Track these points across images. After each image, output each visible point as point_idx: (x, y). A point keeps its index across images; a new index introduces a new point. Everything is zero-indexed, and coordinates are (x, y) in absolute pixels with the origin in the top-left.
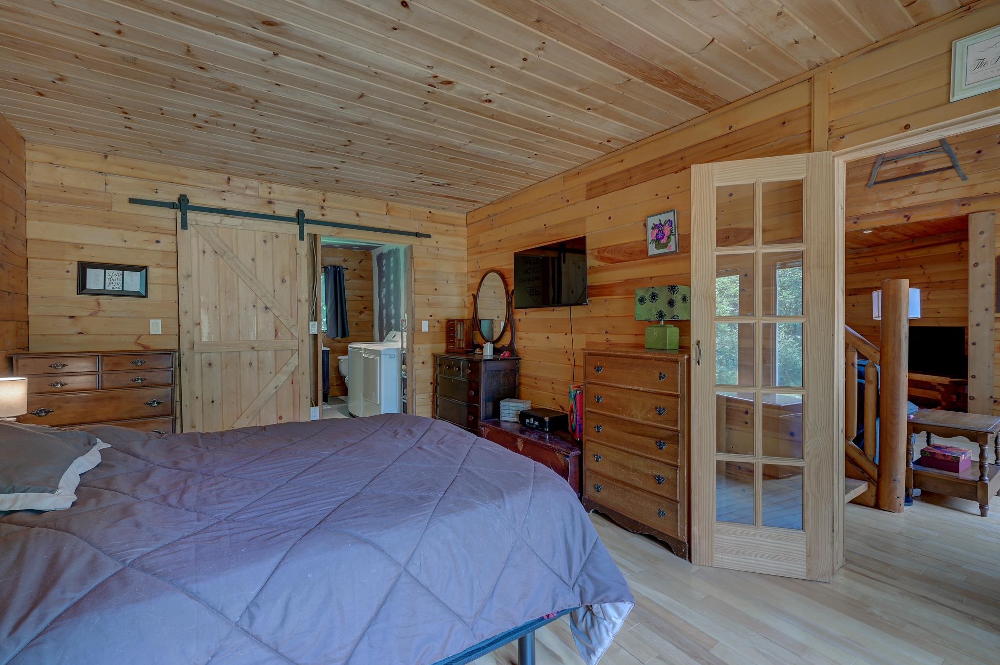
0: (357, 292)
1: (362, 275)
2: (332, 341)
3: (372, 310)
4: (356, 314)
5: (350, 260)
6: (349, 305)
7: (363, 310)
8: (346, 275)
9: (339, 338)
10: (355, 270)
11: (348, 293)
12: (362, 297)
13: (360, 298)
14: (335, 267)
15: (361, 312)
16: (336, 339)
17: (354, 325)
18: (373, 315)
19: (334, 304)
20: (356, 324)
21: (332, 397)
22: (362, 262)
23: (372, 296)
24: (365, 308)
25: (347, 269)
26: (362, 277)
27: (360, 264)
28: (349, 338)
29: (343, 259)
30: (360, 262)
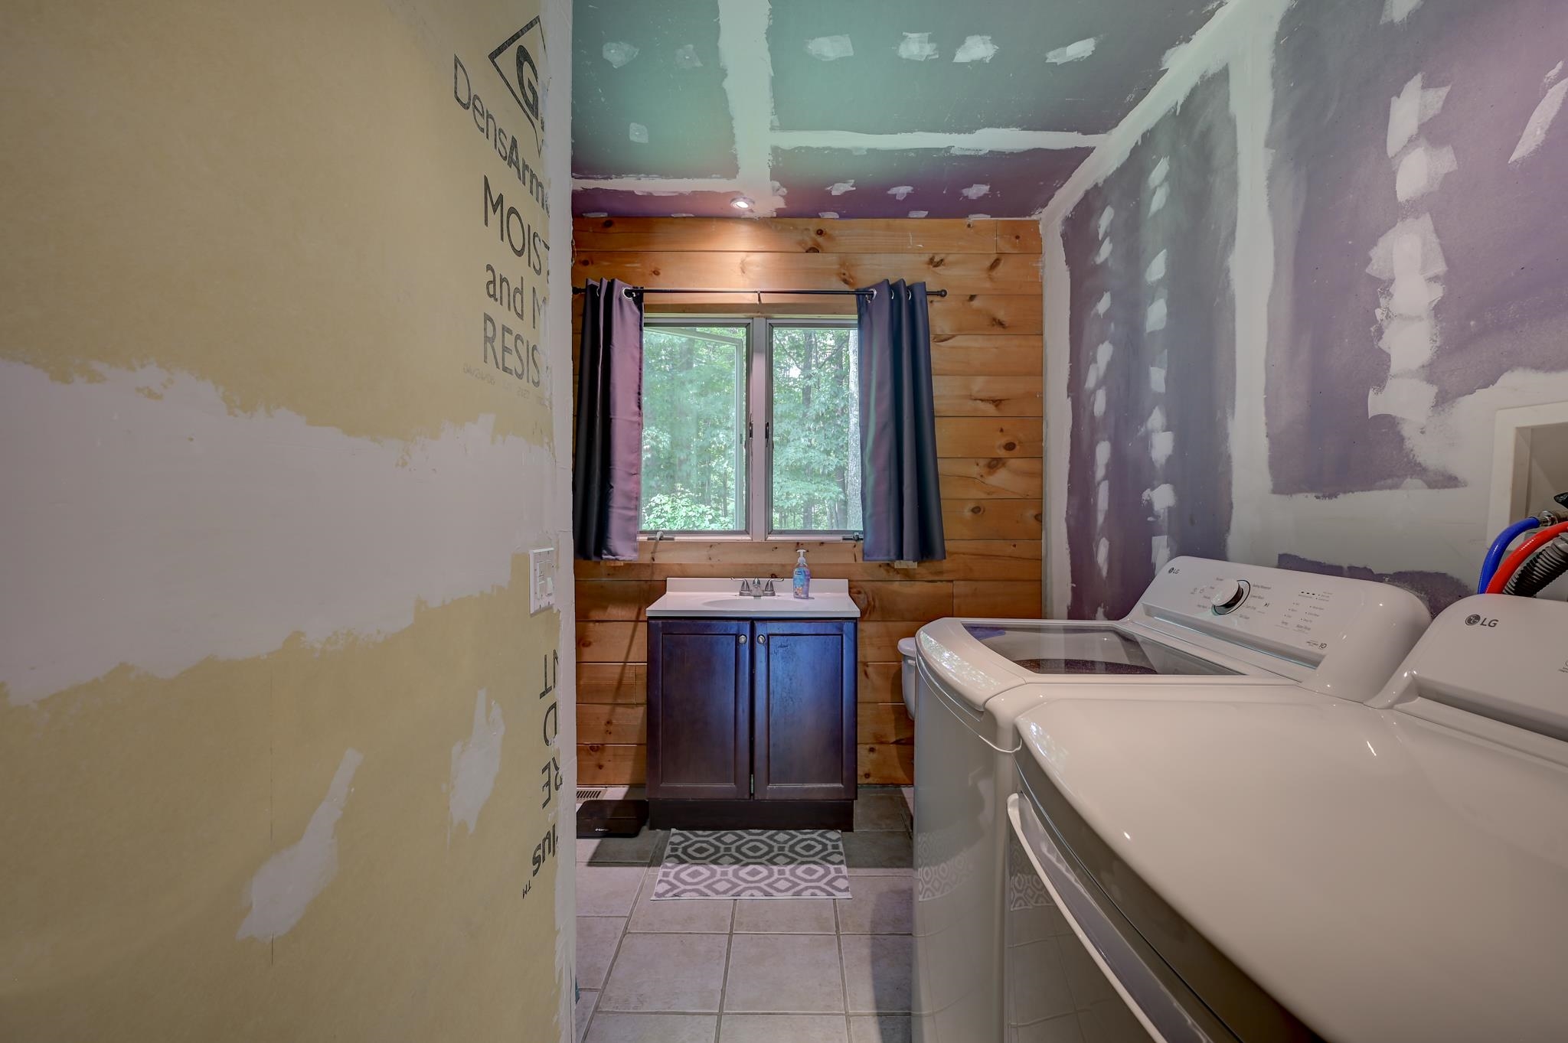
0: (979, 385)
1: (1001, 315)
2: (882, 573)
3: (1037, 453)
4: (974, 470)
5: (951, 258)
6: (946, 436)
7: (1002, 453)
8: (939, 317)
9: (909, 564)
10: (972, 298)
11: (944, 391)
12: (997, 402)
13: (990, 409)
14: (894, 288)
15: (994, 464)
16: (898, 565)
17: (967, 514)
18: (1039, 475)
19: (890, 431)
20: (976, 510)
21: (883, 785)
22: (1001, 267)
23: (1037, 398)
24: (1010, 447)
25: (942, 294)
26: (1001, 324)
27: (995, 273)
28: (946, 564)
29: (926, 258)
30: (994, 265)
